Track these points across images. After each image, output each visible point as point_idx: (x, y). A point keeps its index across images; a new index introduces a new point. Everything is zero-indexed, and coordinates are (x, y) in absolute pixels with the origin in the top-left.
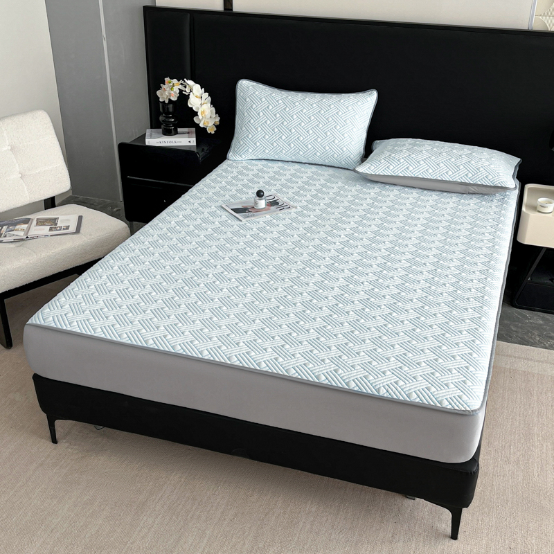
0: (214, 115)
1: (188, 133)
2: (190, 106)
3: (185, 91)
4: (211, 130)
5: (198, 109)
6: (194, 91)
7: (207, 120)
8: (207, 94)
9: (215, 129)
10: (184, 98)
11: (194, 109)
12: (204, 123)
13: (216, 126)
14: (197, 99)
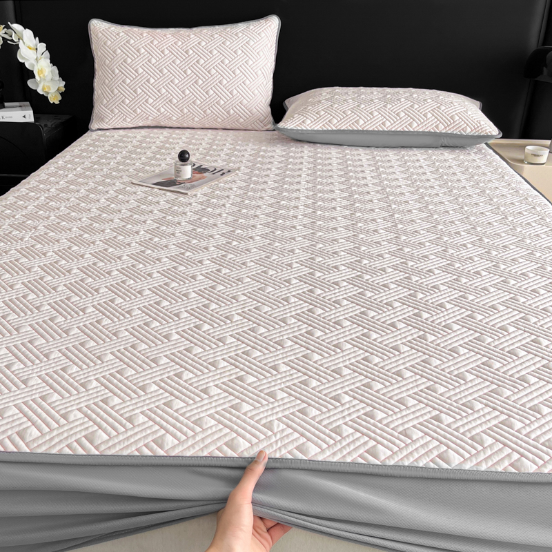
0: (57, 77)
1: (20, 106)
2: (21, 61)
3: (12, 41)
4: (55, 99)
5: (33, 66)
6: (24, 39)
7: (47, 84)
8: (43, 45)
9: (60, 98)
10: (10, 49)
11: (27, 65)
12: (43, 89)
13: (62, 94)
14: (31, 51)
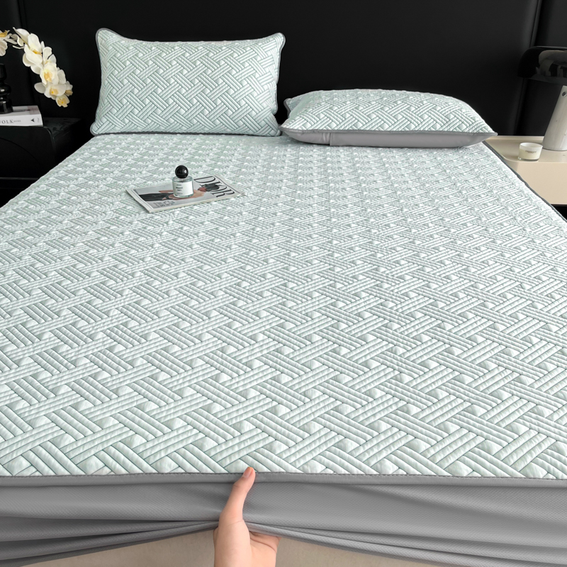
0: (64, 81)
1: (29, 110)
2: (26, 65)
3: (17, 45)
4: (63, 102)
5: (39, 70)
6: (30, 43)
7: (54, 88)
8: (49, 49)
9: (68, 101)
10: (15, 53)
11: (33, 69)
12: (51, 93)
13: (69, 98)
14: (36, 55)
